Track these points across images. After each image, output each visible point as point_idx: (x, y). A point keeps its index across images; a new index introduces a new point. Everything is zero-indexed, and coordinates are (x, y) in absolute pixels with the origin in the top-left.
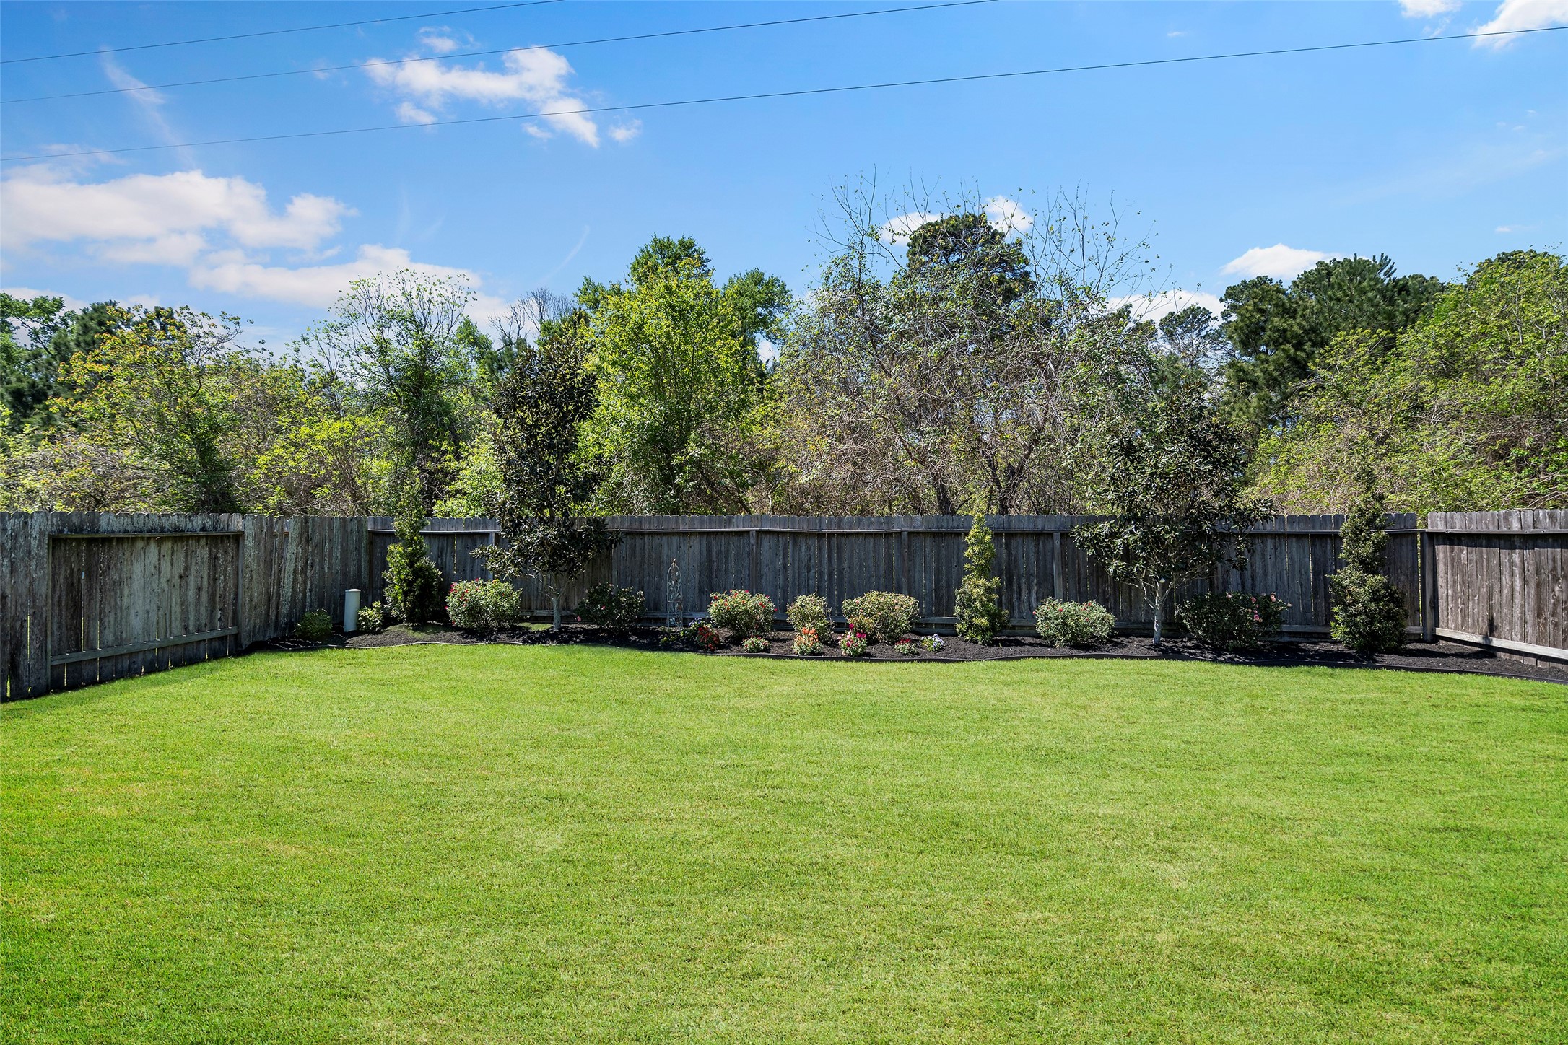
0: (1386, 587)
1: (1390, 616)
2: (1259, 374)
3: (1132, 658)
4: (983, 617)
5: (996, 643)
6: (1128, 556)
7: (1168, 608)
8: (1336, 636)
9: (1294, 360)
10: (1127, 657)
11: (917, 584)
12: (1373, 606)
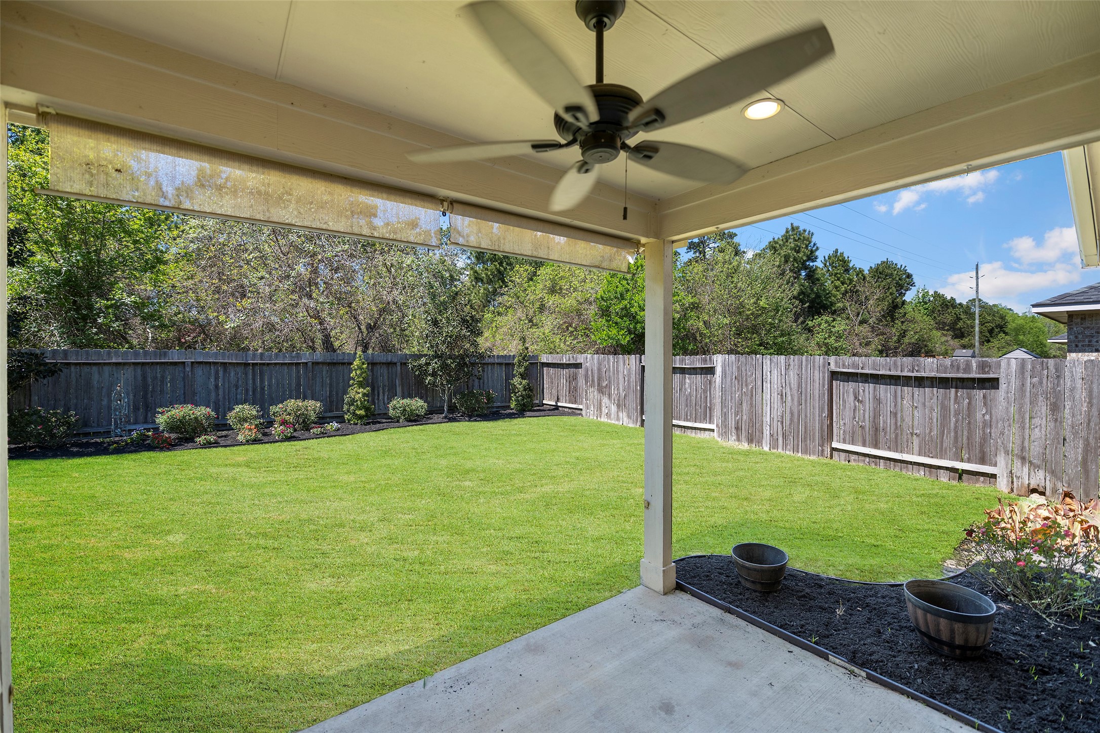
0: (528, 385)
1: (529, 396)
2: (484, 275)
3: (436, 423)
4: (362, 410)
5: (368, 424)
6: (434, 374)
7: (450, 400)
8: (512, 406)
9: (499, 271)
10: (434, 423)
11: (317, 394)
12: (524, 393)
